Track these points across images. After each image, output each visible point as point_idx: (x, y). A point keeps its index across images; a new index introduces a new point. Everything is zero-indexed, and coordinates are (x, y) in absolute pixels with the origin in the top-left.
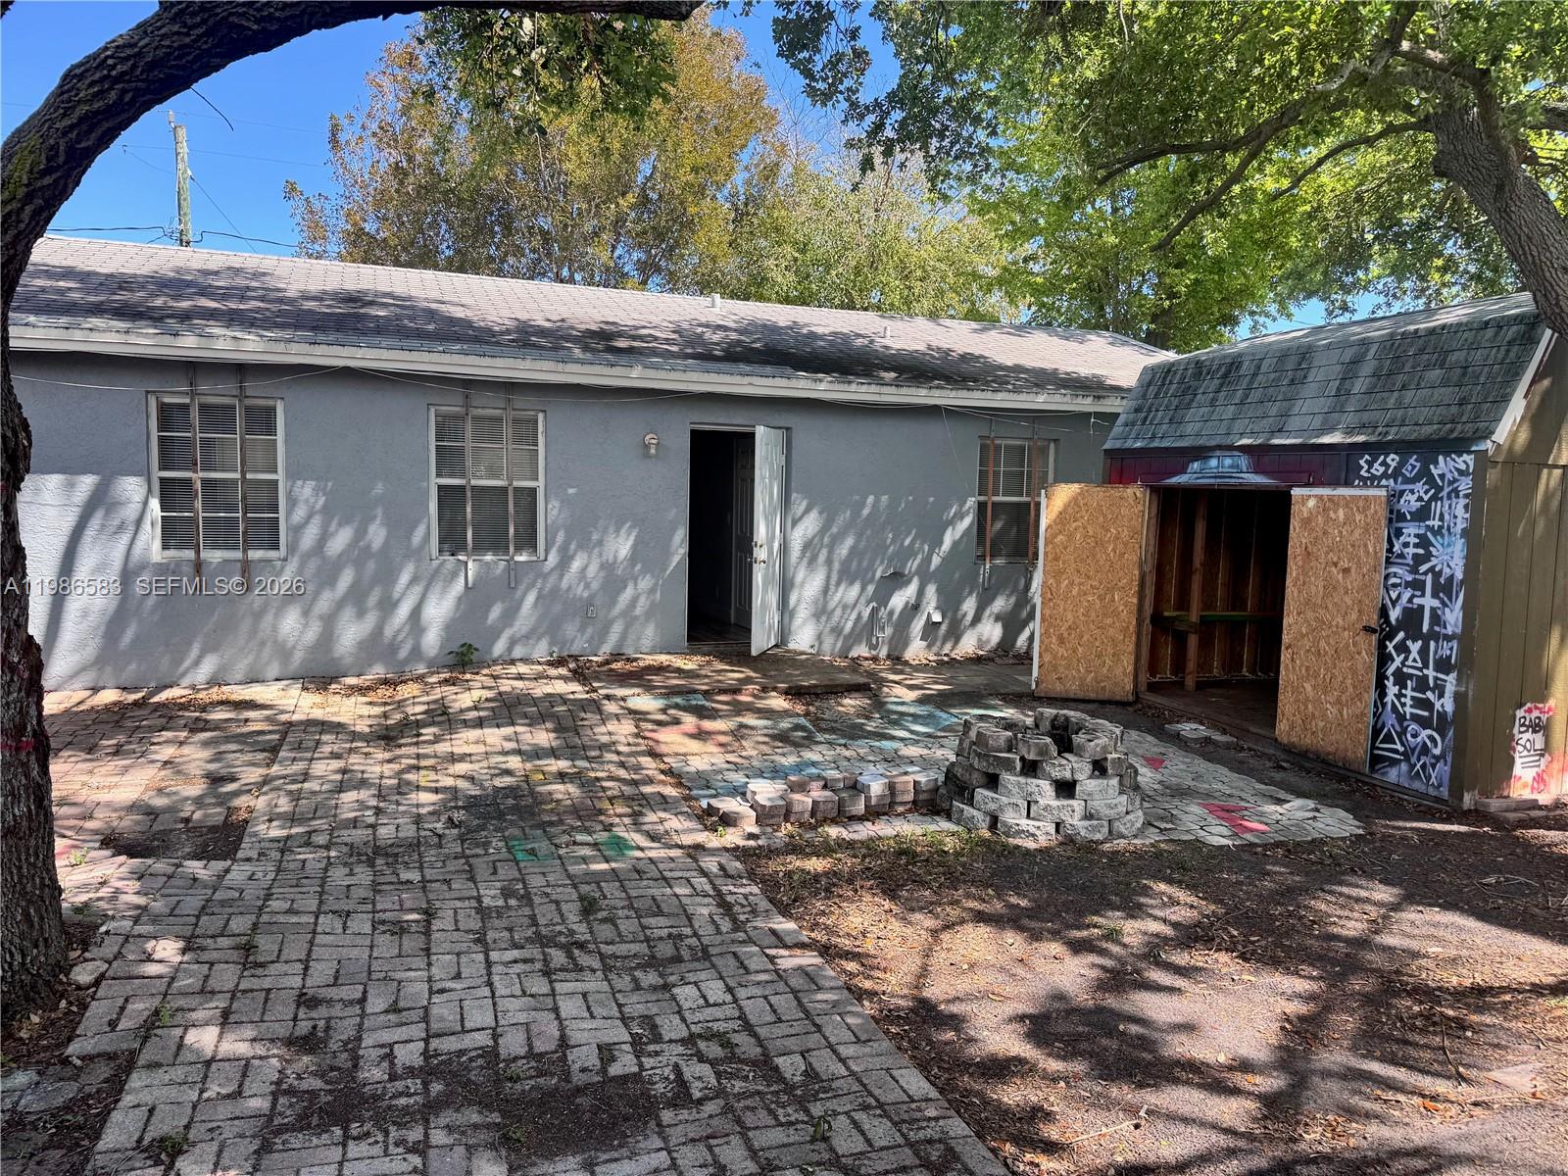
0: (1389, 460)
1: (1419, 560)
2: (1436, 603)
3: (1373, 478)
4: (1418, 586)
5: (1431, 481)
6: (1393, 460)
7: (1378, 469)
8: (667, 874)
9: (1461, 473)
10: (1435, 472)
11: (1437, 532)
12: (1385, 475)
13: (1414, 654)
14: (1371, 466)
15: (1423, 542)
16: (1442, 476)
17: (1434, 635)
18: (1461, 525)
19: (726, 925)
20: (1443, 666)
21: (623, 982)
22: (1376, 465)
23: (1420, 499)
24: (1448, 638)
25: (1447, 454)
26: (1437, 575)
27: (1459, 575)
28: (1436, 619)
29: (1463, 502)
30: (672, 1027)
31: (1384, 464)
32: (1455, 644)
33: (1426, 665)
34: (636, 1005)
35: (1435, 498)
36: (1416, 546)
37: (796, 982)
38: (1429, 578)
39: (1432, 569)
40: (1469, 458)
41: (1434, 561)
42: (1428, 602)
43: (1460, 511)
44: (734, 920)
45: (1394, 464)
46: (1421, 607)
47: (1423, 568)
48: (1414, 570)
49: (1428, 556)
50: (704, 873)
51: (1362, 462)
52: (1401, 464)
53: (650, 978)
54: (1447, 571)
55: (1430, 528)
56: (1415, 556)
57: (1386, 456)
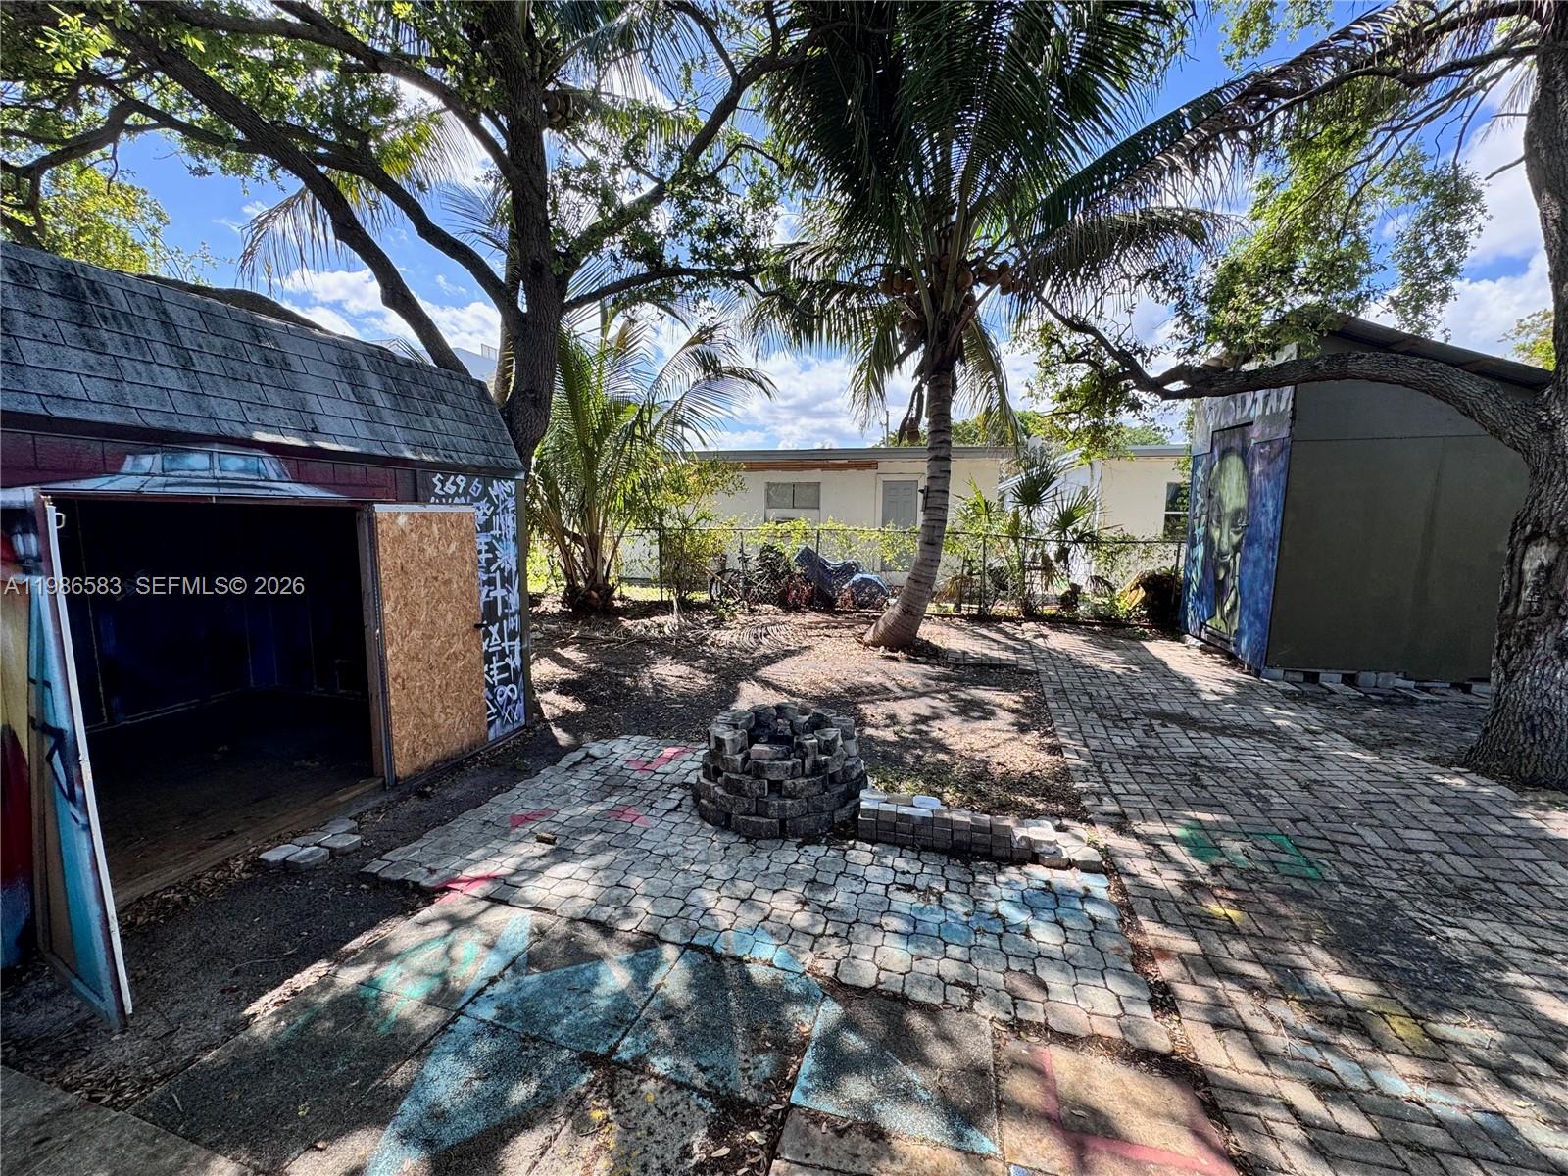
0: (458, 480)
1: (490, 562)
2: (504, 592)
3: (447, 496)
4: (491, 582)
5: (490, 500)
6: (461, 480)
7: (450, 488)
8: (1144, 798)
9: (509, 495)
10: (493, 493)
11: (499, 539)
12: (456, 494)
13: (495, 635)
14: (443, 485)
15: (491, 549)
16: (497, 496)
17: (505, 616)
18: (512, 533)
19: (1105, 767)
20: (512, 636)
21: (1163, 751)
22: (448, 484)
23: (485, 514)
24: (513, 615)
25: (499, 480)
26: (502, 571)
27: (515, 569)
28: (505, 604)
29: (511, 515)
30: (1139, 733)
31: (454, 483)
32: (517, 617)
33: (502, 640)
34: (1156, 742)
35: (494, 513)
36: (487, 551)
37: (1078, 736)
38: (498, 575)
39: (498, 568)
40: (512, 484)
41: (499, 561)
42: (499, 593)
43: (509, 522)
44: (1099, 768)
45: (462, 485)
46: (495, 598)
47: (493, 569)
48: (488, 571)
49: (496, 557)
50: (1115, 796)
51: (435, 480)
52: (468, 485)
53: (1150, 752)
54: (507, 567)
55: (494, 537)
56: (487, 559)
57: (456, 476)
